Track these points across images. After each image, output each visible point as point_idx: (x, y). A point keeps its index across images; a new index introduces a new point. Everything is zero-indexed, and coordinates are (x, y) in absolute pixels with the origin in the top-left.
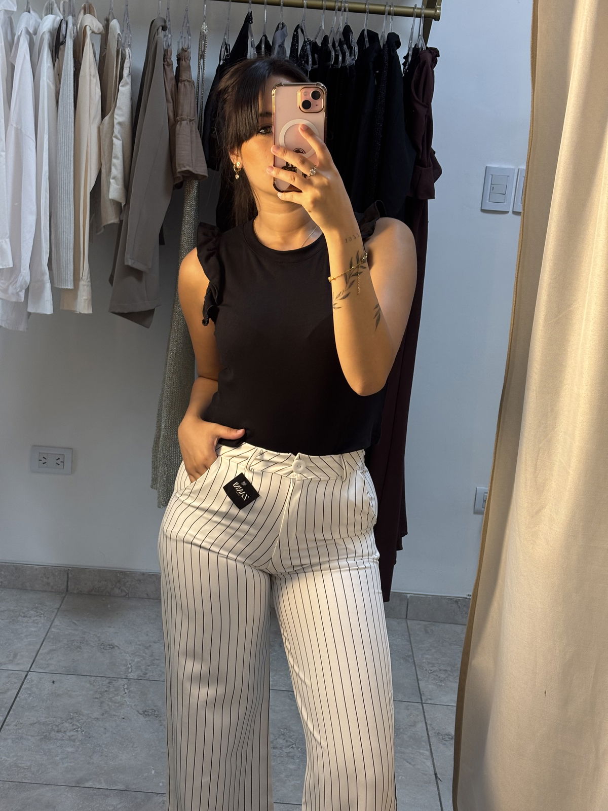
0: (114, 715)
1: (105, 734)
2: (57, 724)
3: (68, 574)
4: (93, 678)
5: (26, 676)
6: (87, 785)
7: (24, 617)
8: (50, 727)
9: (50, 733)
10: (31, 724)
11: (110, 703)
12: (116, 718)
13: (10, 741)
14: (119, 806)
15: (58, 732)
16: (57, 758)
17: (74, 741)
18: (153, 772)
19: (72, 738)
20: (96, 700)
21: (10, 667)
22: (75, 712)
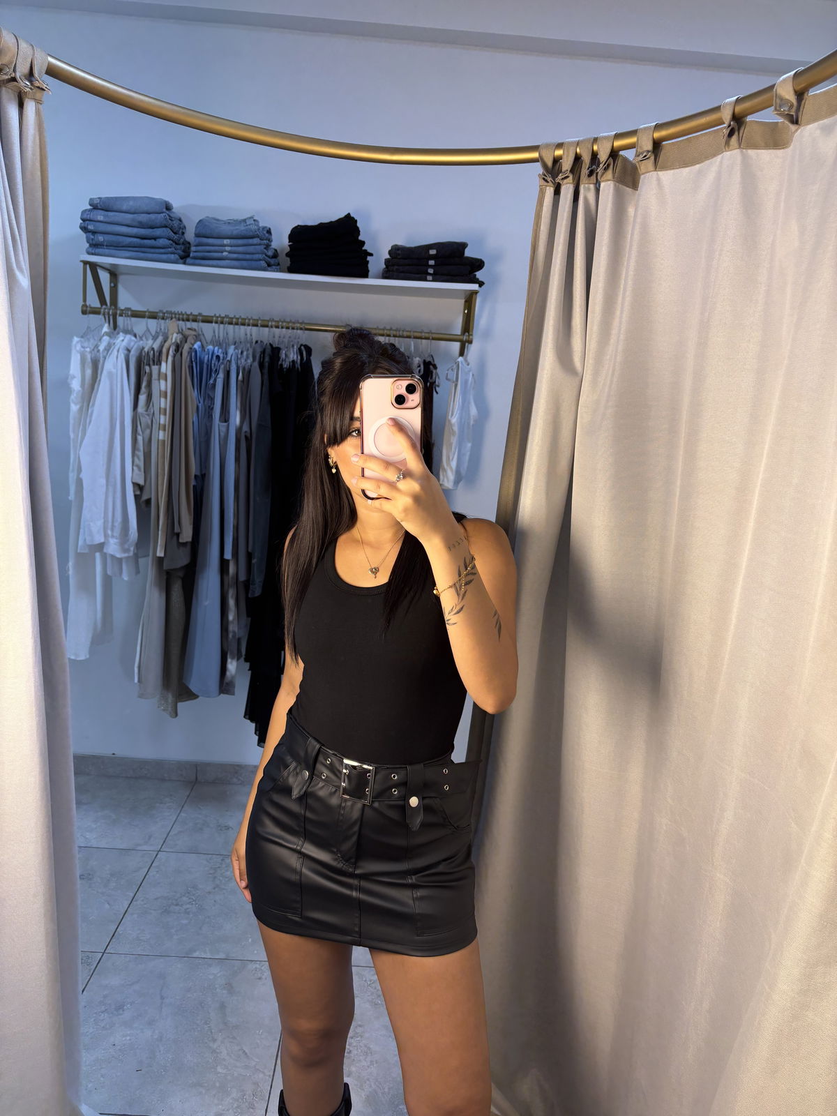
0: (224, 889)
1: (214, 905)
2: (176, 898)
3: (196, 767)
4: (210, 856)
5: (157, 855)
6: (196, 954)
7: (161, 803)
8: (170, 901)
9: (169, 907)
10: (156, 899)
11: (221, 878)
12: (224, 891)
13: (135, 916)
14: (219, 975)
15: (177, 905)
16: (173, 931)
17: (188, 913)
18: (250, 940)
19: (188, 910)
20: (210, 876)
21: (145, 847)
22: (193, 887)
